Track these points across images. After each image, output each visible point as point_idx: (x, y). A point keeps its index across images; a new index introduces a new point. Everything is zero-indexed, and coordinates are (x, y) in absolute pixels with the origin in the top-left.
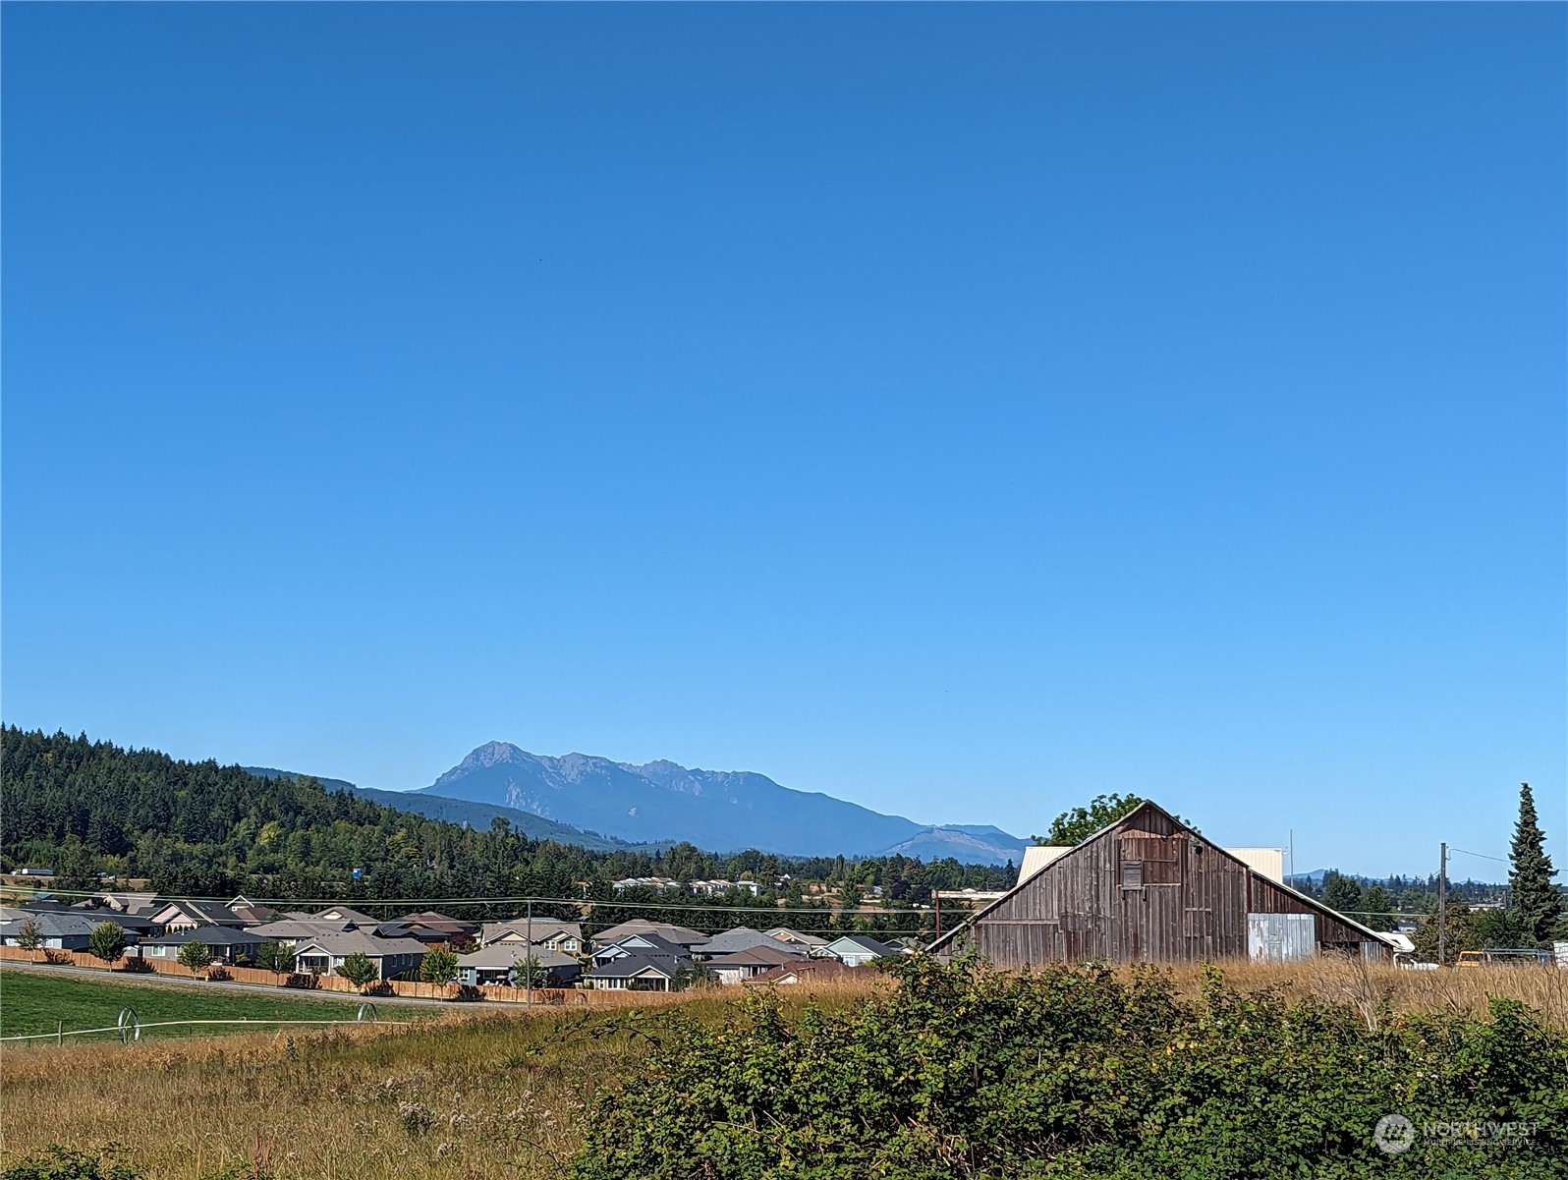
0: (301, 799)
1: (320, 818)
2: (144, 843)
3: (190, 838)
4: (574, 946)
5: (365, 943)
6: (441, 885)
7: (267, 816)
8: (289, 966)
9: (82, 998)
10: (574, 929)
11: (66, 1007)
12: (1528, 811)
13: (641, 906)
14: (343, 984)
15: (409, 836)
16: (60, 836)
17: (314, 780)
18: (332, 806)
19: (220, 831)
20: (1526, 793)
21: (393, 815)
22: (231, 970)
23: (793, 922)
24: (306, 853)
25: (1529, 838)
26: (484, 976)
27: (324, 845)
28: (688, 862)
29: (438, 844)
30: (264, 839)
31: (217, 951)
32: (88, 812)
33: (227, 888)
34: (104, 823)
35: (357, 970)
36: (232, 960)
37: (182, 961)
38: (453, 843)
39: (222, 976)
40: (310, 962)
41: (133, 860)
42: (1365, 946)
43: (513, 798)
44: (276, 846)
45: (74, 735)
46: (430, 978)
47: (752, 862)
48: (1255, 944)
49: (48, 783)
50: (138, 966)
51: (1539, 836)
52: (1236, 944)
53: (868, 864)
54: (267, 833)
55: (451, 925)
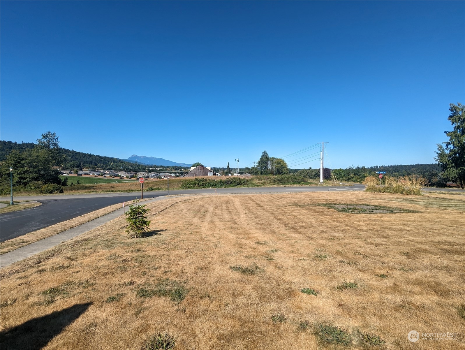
0: (115, 160)
2: (99, 164)
3: (103, 164)
4: (147, 174)
5: (127, 174)
6: (131, 169)
7: (111, 162)
9: (100, 180)
10: (147, 173)
12: (228, 164)
13: (152, 171)
14: (126, 178)
15: (127, 164)
16: (89, 164)
17: (116, 158)
18: (118, 161)
19: (107, 163)
20: (228, 163)
21: (125, 162)
23: (167, 172)
25: (228, 166)
26: (139, 177)
27: (118, 165)
28: (155, 167)
29: (130, 165)
31: (113, 175)
32: (92, 161)
33: (110, 169)
34: (94, 163)
35: (127, 177)
36: (114, 176)
37: (109, 176)
38: (131, 165)
40: (122, 176)
41: (98, 166)
42: (216, 175)
43: (136, 160)
44: (113, 165)
46: (135, 178)
47: (161, 166)
48: (208, 175)
49: (87, 158)
50: (105, 177)
51: (229, 166)
52: (207, 175)
53: (173, 167)
54: (112, 164)
55: (135, 173)
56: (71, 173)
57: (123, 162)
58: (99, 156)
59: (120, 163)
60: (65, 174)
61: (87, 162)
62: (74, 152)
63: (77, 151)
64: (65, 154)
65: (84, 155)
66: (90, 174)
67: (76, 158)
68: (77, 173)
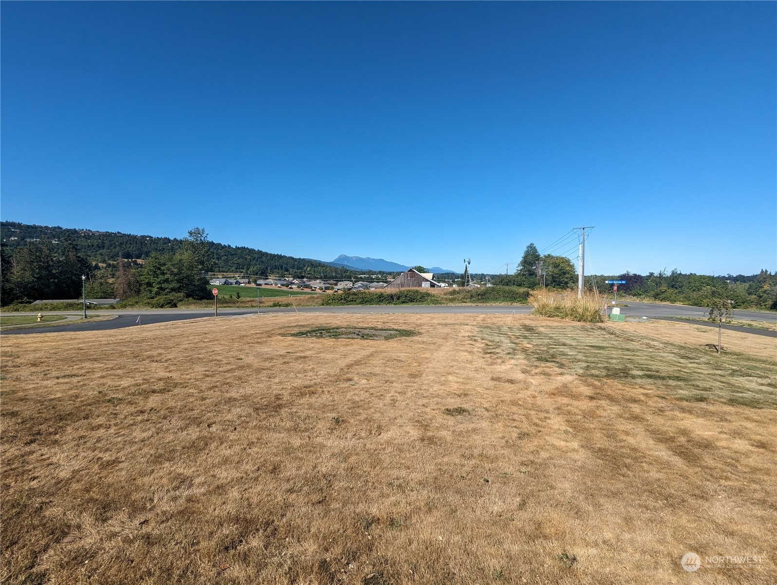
0: (313, 263)
1: (316, 266)
2: (291, 270)
3: (298, 269)
4: (351, 285)
5: (322, 285)
6: (333, 276)
7: (309, 266)
8: (311, 288)
9: (284, 292)
10: (352, 283)
11: (282, 293)
12: (466, 268)
13: (361, 279)
15: (329, 269)
16: (279, 269)
17: (315, 260)
18: (318, 264)
19: (302, 268)
21: (327, 266)
22: (304, 289)
24: (314, 271)
26: (338, 289)
27: (317, 271)
28: (370, 273)
29: (334, 270)
30: (308, 270)
31: (302, 286)
32: (282, 266)
33: (303, 277)
34: (285, 267)
35: (321, 289)
36: (304, 287)
37: (297, 287)
38: (336, 270)
39: (302, 289)
40: (315, 287)
41: (289, 273)
42: (435, 286)
43: (346, 263)
46: (331, 290)
47: (380, 273)
48: (423, 285)
50: (291, 288)
52: (420, 285)
55: (335, 282)
56: (249, 283)
57: (324, 267)
58: (292, 258)
59: (319, 267)
60: (242, 283)
61: (276, 267)
62: (260, 252)
63: (264, 251)
64: (249, 255)
65: (273, 257)
66: (272, 285)
67: (262, 261)
68: (255, 282)
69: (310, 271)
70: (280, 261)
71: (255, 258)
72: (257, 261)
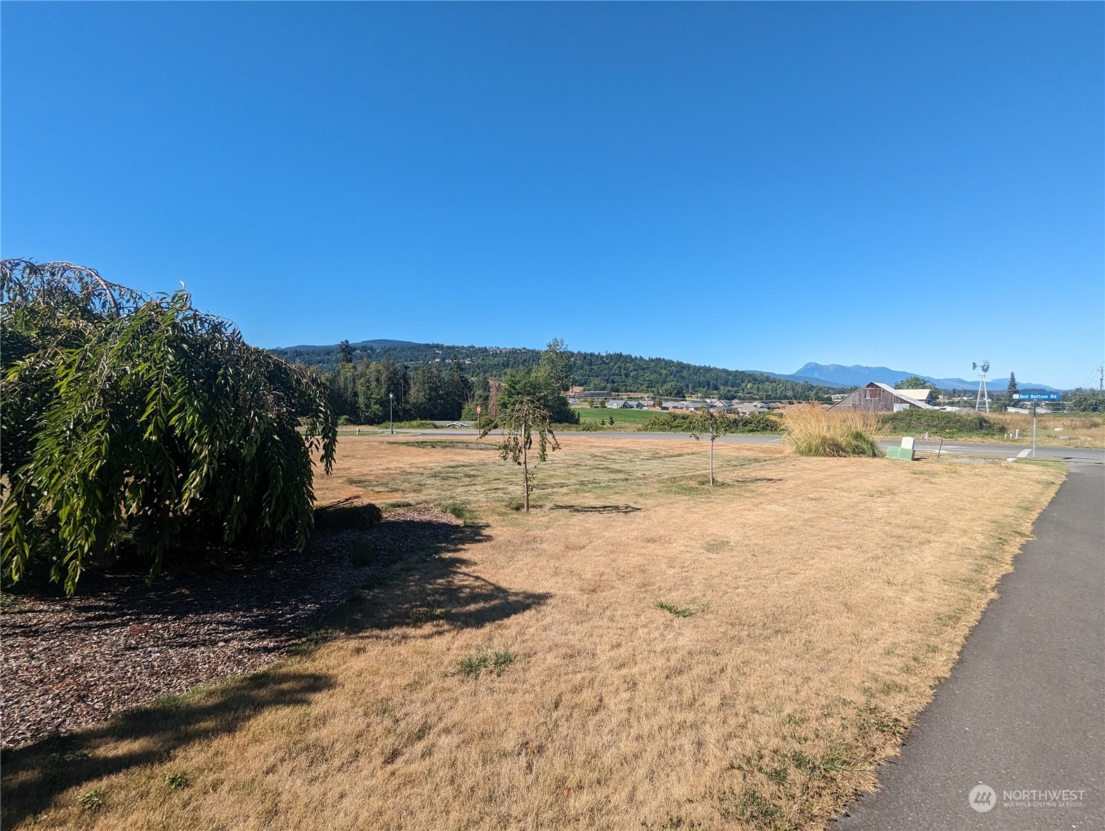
0: (757, 378)
1: (762, 382)
2: (720, 388)
3: (732, 387)
6: (787, 396)
7: (749, 382)
15: (784, 385)
16: (704, 387)
17: (760, 372)
19: (739, 385)
21: (780, 380)
24: (758, 389)
27: (762, 389)
30: (748, 387)
32: (710, 382)
33: (733, 398)
34: (713, 384)
41: (719, 392)
43: (815, 376)
45: (707, 366)
49: (702, 376)
54: (750, 385)
56: (654, 405)
57: (775, 382)
58: (725, 371)
59: (767, 383)
60: (645, 406)
61: (700, 385)
62: (680, 364)
63: (685, 363)
64: (665, 369)
65: (698, 370)
67: (682, 376)
68: (661, 404)
69: (751, 389)
70: (708, 375)
71: (672, 372)
72: (675, 376)
